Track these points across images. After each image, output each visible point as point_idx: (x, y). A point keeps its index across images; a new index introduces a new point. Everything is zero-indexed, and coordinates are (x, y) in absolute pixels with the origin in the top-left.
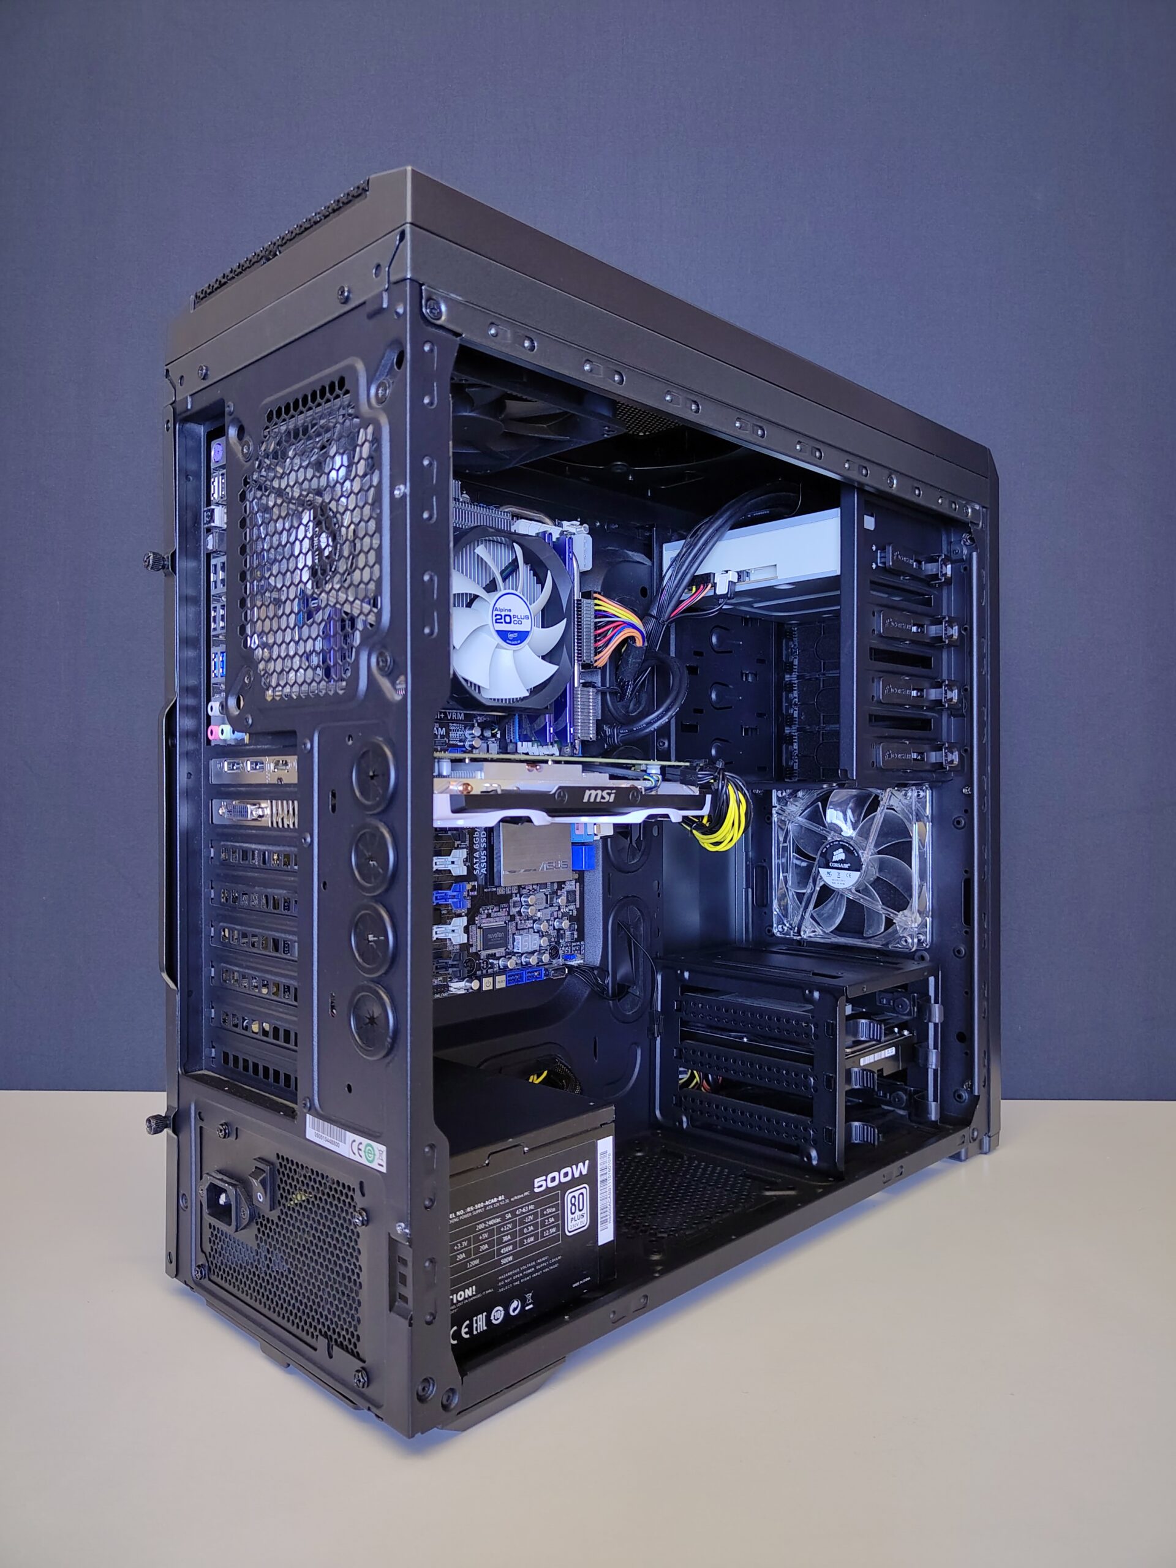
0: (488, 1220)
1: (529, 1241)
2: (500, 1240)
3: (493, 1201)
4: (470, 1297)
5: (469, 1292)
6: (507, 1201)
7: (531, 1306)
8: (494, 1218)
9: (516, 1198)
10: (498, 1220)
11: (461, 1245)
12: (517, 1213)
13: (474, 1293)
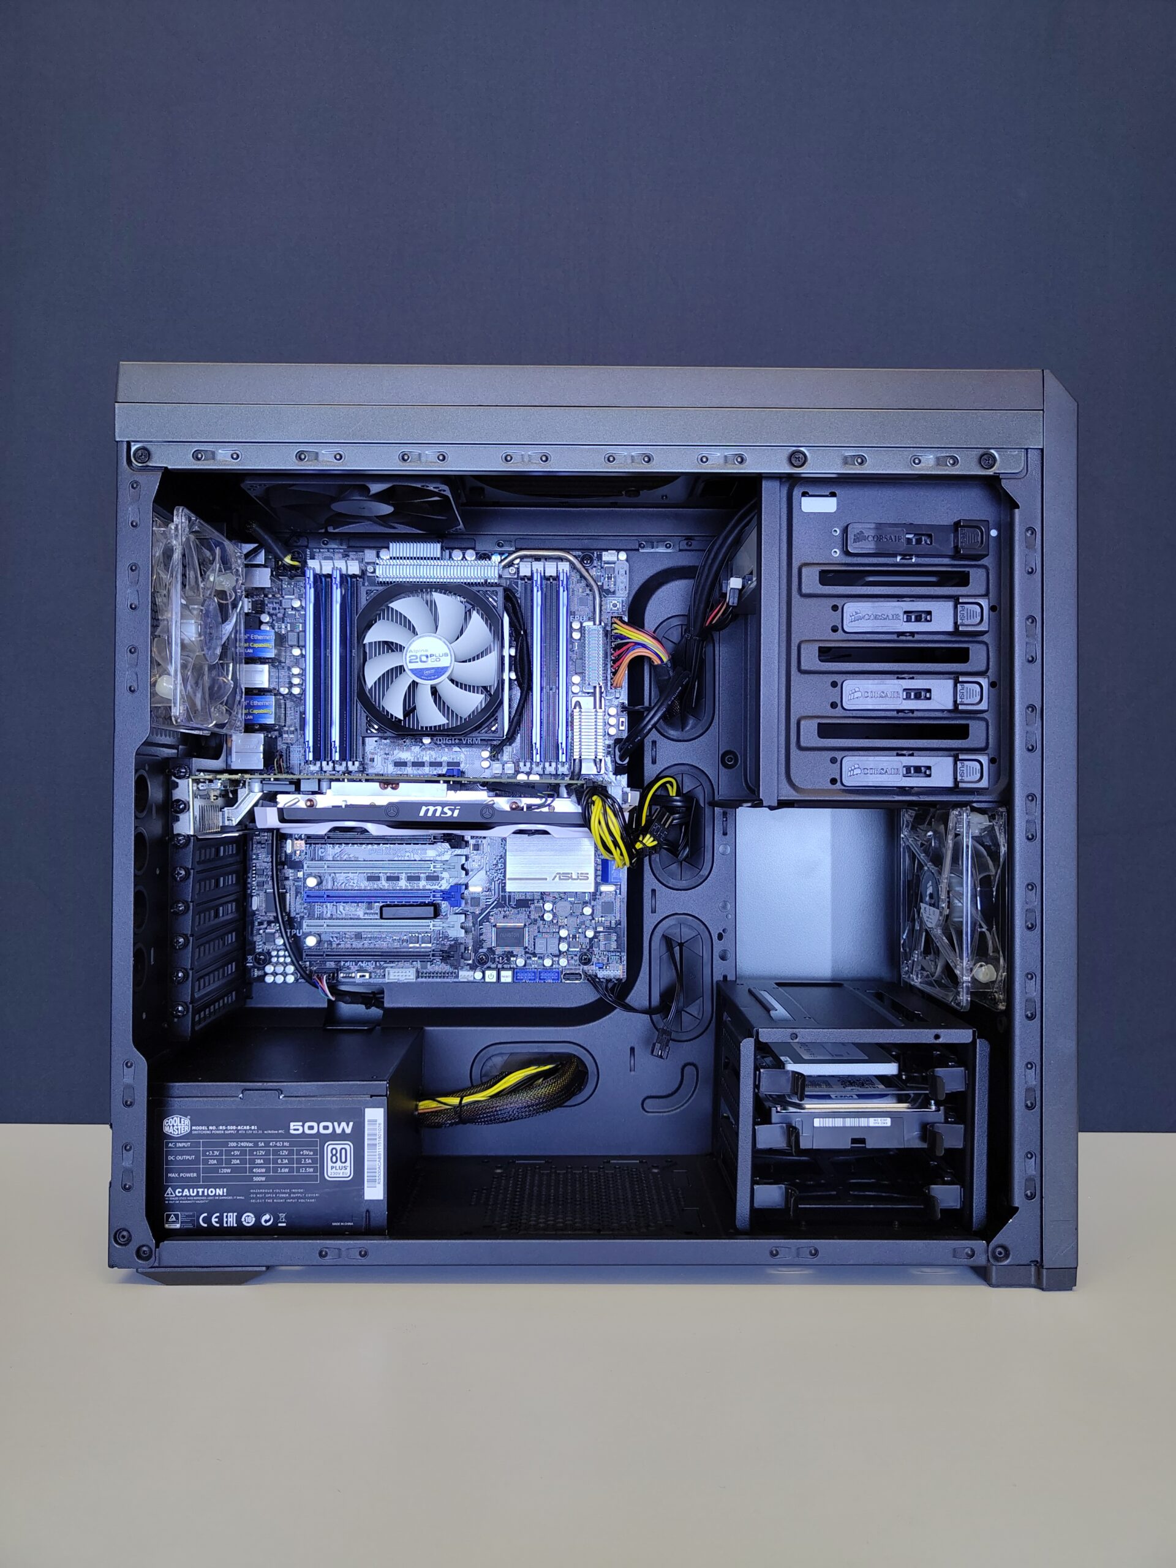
0: (241, 1142)
1: (283, 1170)
2: (252, 1161)
3: (245, 1128)
4: (219, 1195)
5: (219, 1192)
6: (260, 1132)
7: (284, 1225)
8: (247, 1142)
9: (270, 1132)
10: (251, 1145)
11: (213, 1153)
12: (271, 1144)
13: (225, 1194)
